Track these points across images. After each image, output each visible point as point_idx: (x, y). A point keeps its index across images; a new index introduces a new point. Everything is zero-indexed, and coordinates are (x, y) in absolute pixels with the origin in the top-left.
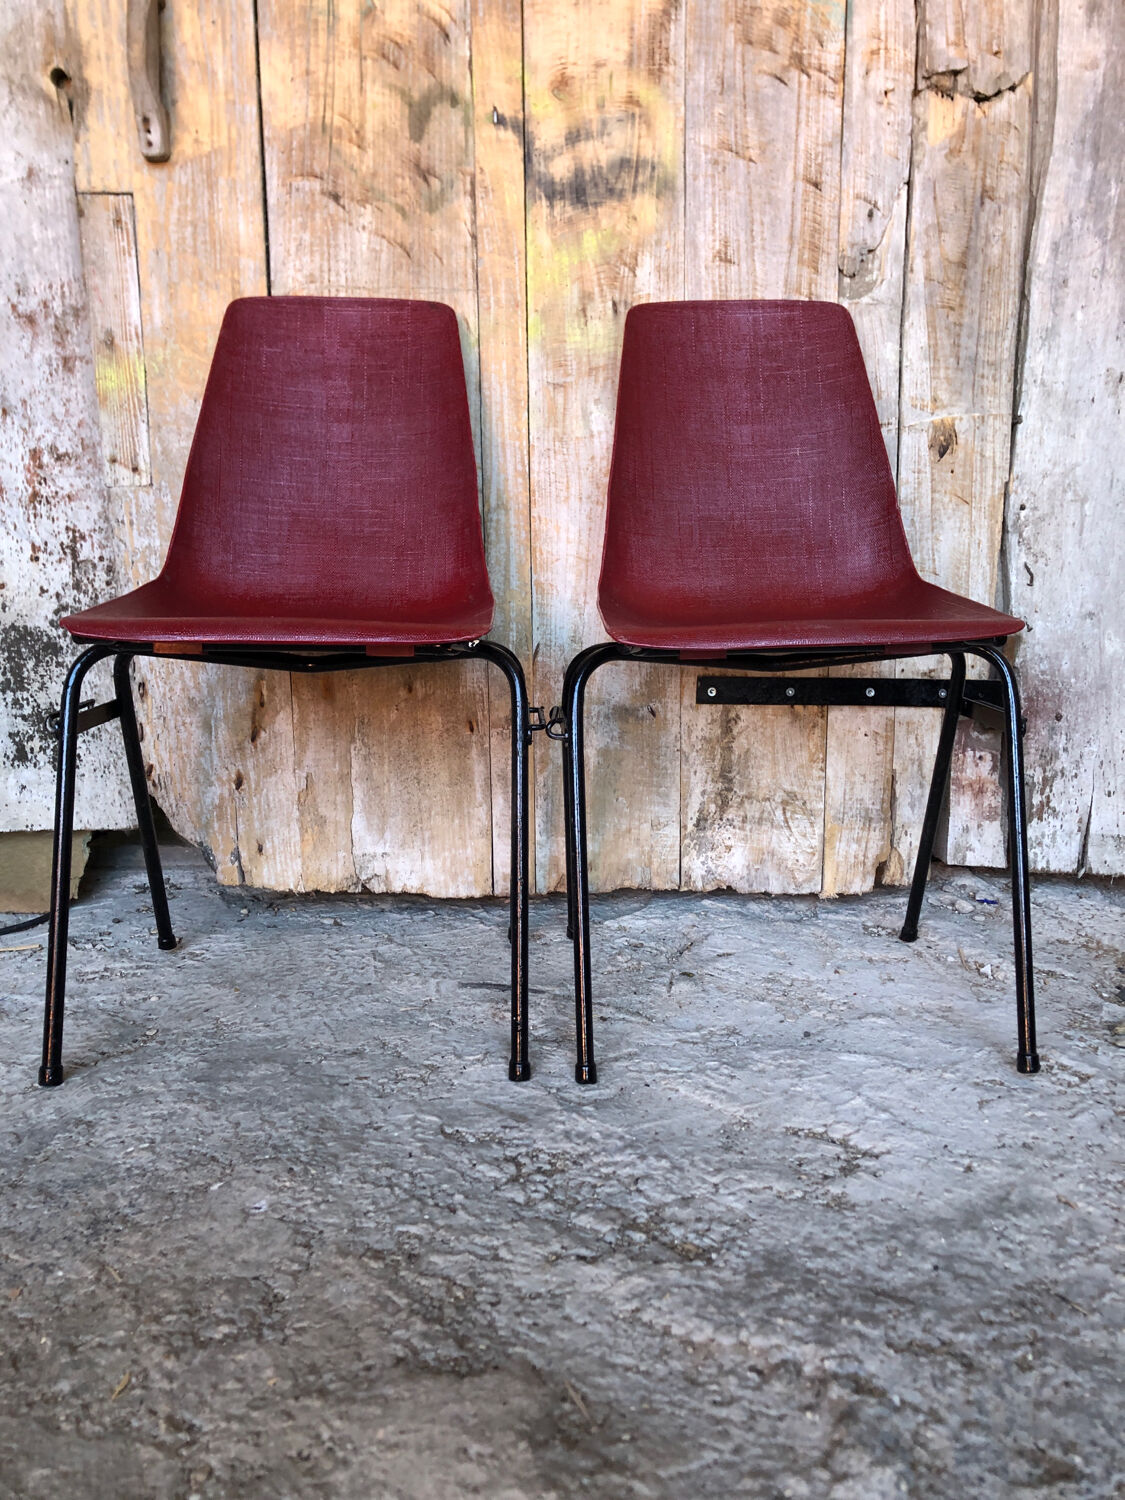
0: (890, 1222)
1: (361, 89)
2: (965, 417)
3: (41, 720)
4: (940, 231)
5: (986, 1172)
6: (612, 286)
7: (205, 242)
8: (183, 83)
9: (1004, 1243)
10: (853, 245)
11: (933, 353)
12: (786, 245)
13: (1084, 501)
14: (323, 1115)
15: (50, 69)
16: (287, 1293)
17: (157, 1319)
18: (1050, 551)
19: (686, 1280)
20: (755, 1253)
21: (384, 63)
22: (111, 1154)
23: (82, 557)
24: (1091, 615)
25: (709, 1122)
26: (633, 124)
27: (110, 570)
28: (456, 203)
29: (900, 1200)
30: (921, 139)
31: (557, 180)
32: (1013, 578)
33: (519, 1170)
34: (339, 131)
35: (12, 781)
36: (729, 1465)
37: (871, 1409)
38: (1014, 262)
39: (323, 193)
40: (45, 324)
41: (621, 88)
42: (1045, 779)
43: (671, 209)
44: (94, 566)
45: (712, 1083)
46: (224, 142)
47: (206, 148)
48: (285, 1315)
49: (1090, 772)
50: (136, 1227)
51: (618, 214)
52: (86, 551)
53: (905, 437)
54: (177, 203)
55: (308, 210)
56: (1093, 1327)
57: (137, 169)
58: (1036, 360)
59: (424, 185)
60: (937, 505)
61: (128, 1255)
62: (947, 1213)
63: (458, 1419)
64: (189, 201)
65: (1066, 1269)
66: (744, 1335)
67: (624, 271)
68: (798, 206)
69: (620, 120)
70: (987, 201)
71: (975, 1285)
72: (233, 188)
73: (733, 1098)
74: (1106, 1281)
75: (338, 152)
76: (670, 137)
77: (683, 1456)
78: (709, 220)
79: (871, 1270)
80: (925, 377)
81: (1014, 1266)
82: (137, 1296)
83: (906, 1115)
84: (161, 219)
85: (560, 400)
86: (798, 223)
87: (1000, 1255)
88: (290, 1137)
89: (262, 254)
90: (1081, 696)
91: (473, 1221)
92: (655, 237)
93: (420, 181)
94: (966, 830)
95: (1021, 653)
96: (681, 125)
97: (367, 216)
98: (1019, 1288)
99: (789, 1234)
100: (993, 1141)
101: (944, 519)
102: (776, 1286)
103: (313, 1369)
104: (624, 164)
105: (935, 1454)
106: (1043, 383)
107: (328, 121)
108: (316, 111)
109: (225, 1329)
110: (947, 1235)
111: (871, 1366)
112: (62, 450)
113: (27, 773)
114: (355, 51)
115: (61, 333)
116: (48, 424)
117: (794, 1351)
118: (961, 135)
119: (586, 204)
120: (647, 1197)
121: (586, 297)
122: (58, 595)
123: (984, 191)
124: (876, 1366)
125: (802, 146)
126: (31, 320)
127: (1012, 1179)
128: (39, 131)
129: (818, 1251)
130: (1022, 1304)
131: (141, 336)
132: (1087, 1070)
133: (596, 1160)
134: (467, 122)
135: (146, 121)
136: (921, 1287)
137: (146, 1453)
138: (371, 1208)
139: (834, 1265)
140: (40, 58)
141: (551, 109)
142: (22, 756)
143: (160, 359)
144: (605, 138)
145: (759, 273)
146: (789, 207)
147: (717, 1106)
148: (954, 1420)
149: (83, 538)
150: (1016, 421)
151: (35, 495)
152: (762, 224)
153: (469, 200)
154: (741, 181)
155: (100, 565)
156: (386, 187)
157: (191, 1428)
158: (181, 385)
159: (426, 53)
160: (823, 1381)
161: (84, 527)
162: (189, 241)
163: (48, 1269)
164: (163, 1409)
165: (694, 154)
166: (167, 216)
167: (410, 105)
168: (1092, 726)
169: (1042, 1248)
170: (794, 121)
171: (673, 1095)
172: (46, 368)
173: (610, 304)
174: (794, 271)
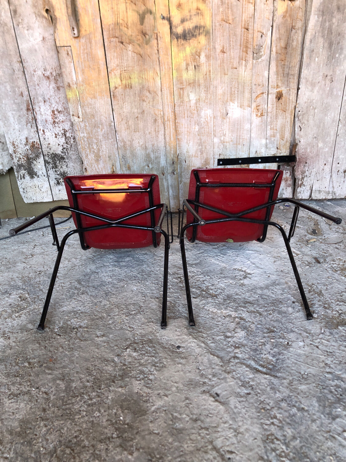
0: (252, 288)
1: (127, 12)
2: (285, 89)
3: (62, 175)
4: (280, 39)
5: (272, 277)
6: (194, 61)
7: (90, 58)
8: (80, 14)
9: (273, 292)
10: (257, 45)
11: (277, 73)
12: (239, 47)
13: (315, 109)
14: (142, 269)
15: (45, 9)
16: (143, 305)
17: (122, 310)
18: (306, 122)
19: (212, 301)
20: (225, 295)
21: (132, 4)
22: (104, 279)
23: (67, 136)
24: (315, 138)
25: (218, 267)
26: (198, 16)
27: (74, 138)
28: (153, 41)
29: (254, 284)
30: (276, 13)
31: (179, 33)
32: (296, 129)
34: (122, 24)
35: (57, 189)
36: (218, 331)
37: (242, 322)
38: (300, 46)
39: (119, 42)
40: (52, 78)
41: (195, 6)
42: (302, 178)
43: (209, 39)
44: (70, 138)
45: (219, 259)
46: (93, 30)
47: (88, 32)
48: (143, 309)
49: (313, 176)
50: (114, 294)
51: (195, 41)
52: (68, 135)
53: (270, 96)
54: (82, 48)
55: (116, 47)
56: (284, 307)
57: (71, 39)
58: (304, 72)
60: (277, 113)
61: (114, 300)
62: (263, 286)
63: (175, 325)
64: (85, 47)
65: (283, 296)
66: (222, 310)
67: (197, 57)
68: (242, 36)
69: (195, 15)
70: (293, 30)
71: (265, 300)
72: (96, 43)
73: (223, 262)
75: (122, 30)
76: (208, 18)
77: (211, 330)
78: (219, 41)
79: (246, 298)
80: (275, 80)
81: (274, 296)
82: (118, 306)
83: (258, 265)
84: (79, 52)
85: (182, 92)
86: (242, 41)
87: (271, 294)
88: (137, 274)
89: (105, 60)
90: (312, 157)
91: (174, 291)
92: (205, 47)
93: (143, 36)
94: (283, 189)
95: (297, 147)
96: (211, 15)
97: (130, 47)
98: (273, 300)
99: (232, 291)
100: (275, 270)
101: (279, 116)
102: (229, 302)
103: (150, 318)
104: (196, 27)
105: (252, 329)
106: (306, 79)
107: (118, 22)
108: (115, 19)
109: (134, 312)
110: (262, 290)
111: (243, 315)
112: (59, 110)
113: (60, 187)
114: (124, 1)
115: (56, 81)
116: (55, 104)
117: (231, 313)
118: (286, 12)
119: (186, 40)
120: (206, 285)
121: (187, 65)
122: (62, 145)
123: (292, 27)
124: (244, 315)
125: (243, 19)
126: (48, 78)
127: (277, 278)
128: (44, 27)
129: (237, 294)
130: (273, 303)
131: (76, 84)
132: (299, 253)
134: (155, 18)
135: (73, 28)
136: (255, 301)
137: (127, 332)
139: (240, 297)
140: (42, 6)
141: (177, 13)
142: (58, 183)
143: (82, 89)
144: (191, 20)
145: (232, 55)
146: (240, 36)
147: (220, 264)
148: (256, 323)
149: (67, 131)
150: (298, 89)
151: (54, 122)
152: (233, 41)
153: (156, 40)
154: (227, 30)
155: (72, 138)
156: (135, 39)
157: (133, 328)
158: (88, 95)
160: (235, 318)
161: (67, 129)
162: (86, 58)
163: (101, 302)
164: (128, 325)
165: (215, 23)
166: (80, 52)
167: (139, 15)
168: (314, 165)
169: (280, 292)
170: (241, 11)
171: (211, 262)
172: (53, 90)
173: (194, 66)
174: (241, 54)
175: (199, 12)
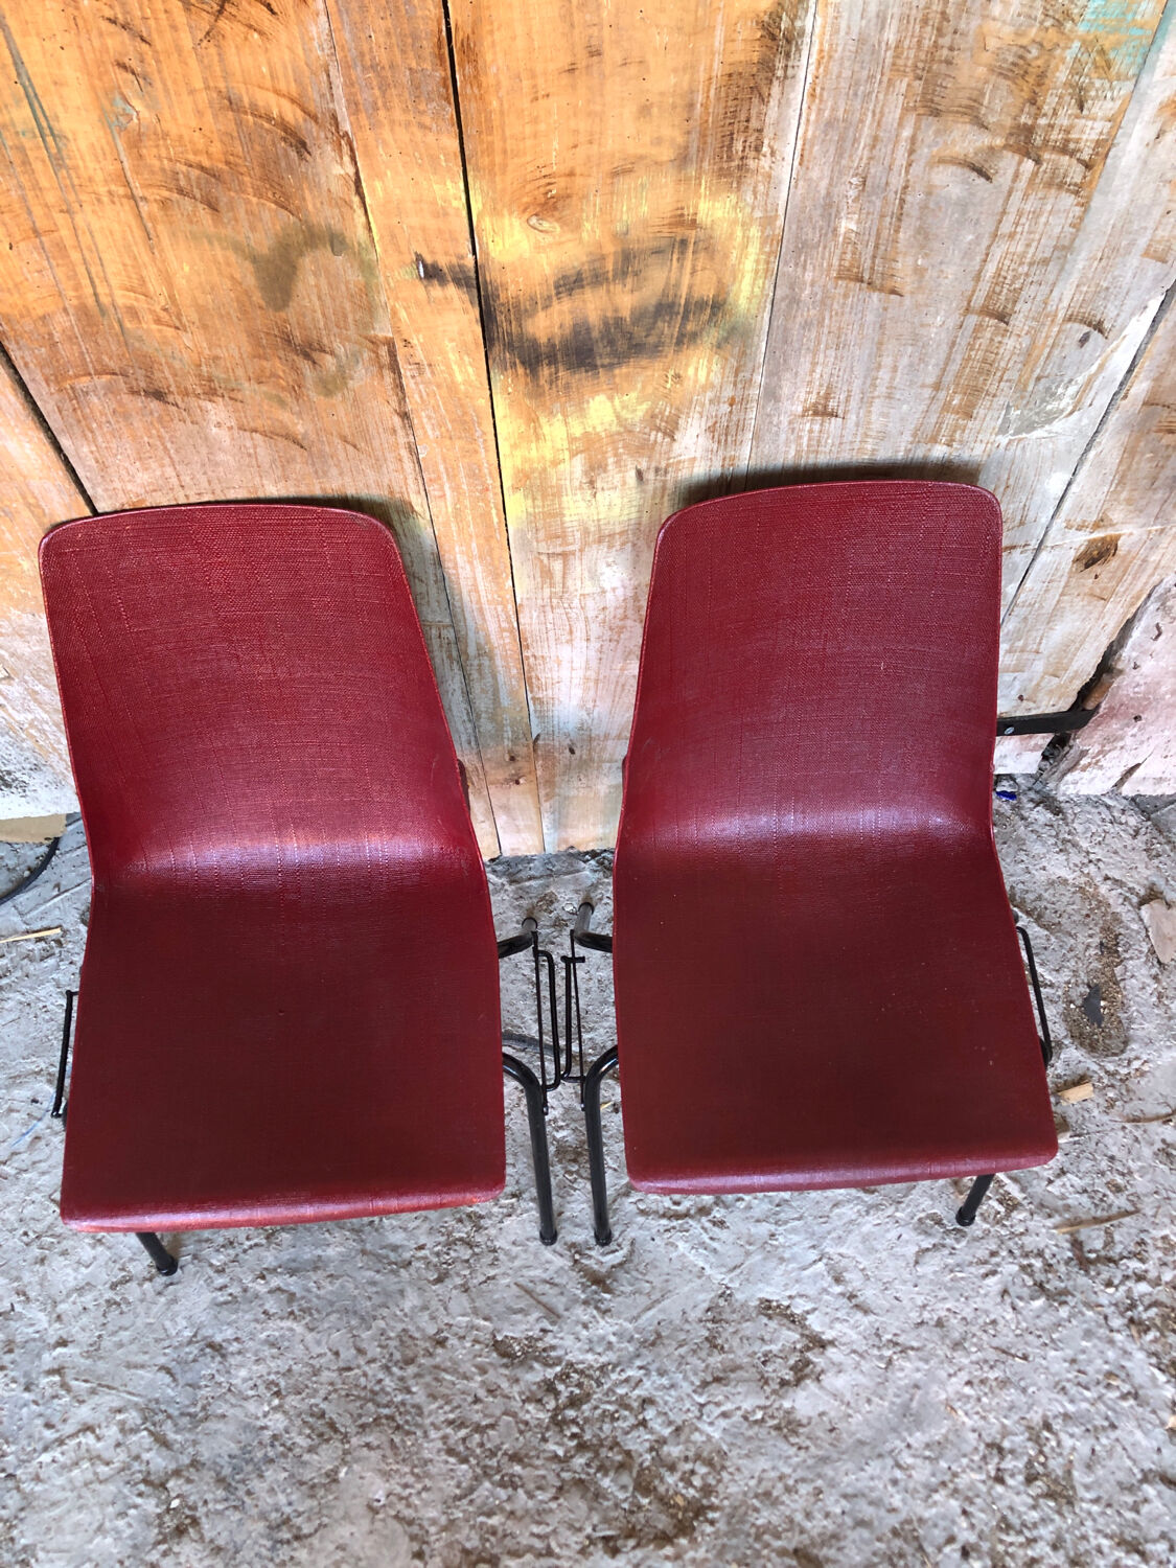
0: (821, 1453)
1: (153, 249)
2: (1138, 531)
5: (902, 1369)
6: (636, 453)
9: (896, 1471)
10: (1038, 378)
11: (1120, 477)
12: (927, 392)
14: (400, 1326)
21: (187, 203)
25: (701, 1297)
26: (683, 252)
29: (832, 1414)
31: (543, 340)
32: (1136, 631)
33: (557, 1399)
34: (132, 310)
39: (134, 392)
42: (1102, 751)
43: (744, 356)
49: (1153, 746)
51: (648, 373)
53: (1044, 555)
55: (121, 415)
59: (305, 366)
60: (1064, 604)
65: (931, 1507)
67: (656, 437)
68: (961, 346)
69: (657, 252)
71: (866, 1534)
73: (720, 1261)
74: (954, 1522)
75: (140, 338)
76: (750, 263)
78: (805, 370)
80: (1094, 501)
86: (954, 368)
87: (890, 1488)
88: (381, 1375)
90: (1171, 705)
92: (709, 395)
93: (299, 359)
95: (1117, 681)
97: (217, 412)
98: (895, 1533)
99: (747, 1477)
100: (914, 1316)
101: (1067, 614)
104: (664, 308)
107: (105, 300)
108: (78, 287)
110: (858, 1466)
114: (121, 191)
119: (595, 367)
120: (652, 1432)
121: (595, 468)
125: (991, 269)
127: (918, 1375)
129: (766, 1498)
133: (614, 1376)
134: (367, 271)
138: (458, 1492)
141: (525, 245)
144: (629, 281)
145: (876, 423)
146: (945, 347)
152: (895, 369)
153: (388, 377)
156: (240, 373)
159: (265, 178)
167: (254, 259)
170: (988, 233)
173: (633, 473)
174: (933, 420)
175: (692, 235)
